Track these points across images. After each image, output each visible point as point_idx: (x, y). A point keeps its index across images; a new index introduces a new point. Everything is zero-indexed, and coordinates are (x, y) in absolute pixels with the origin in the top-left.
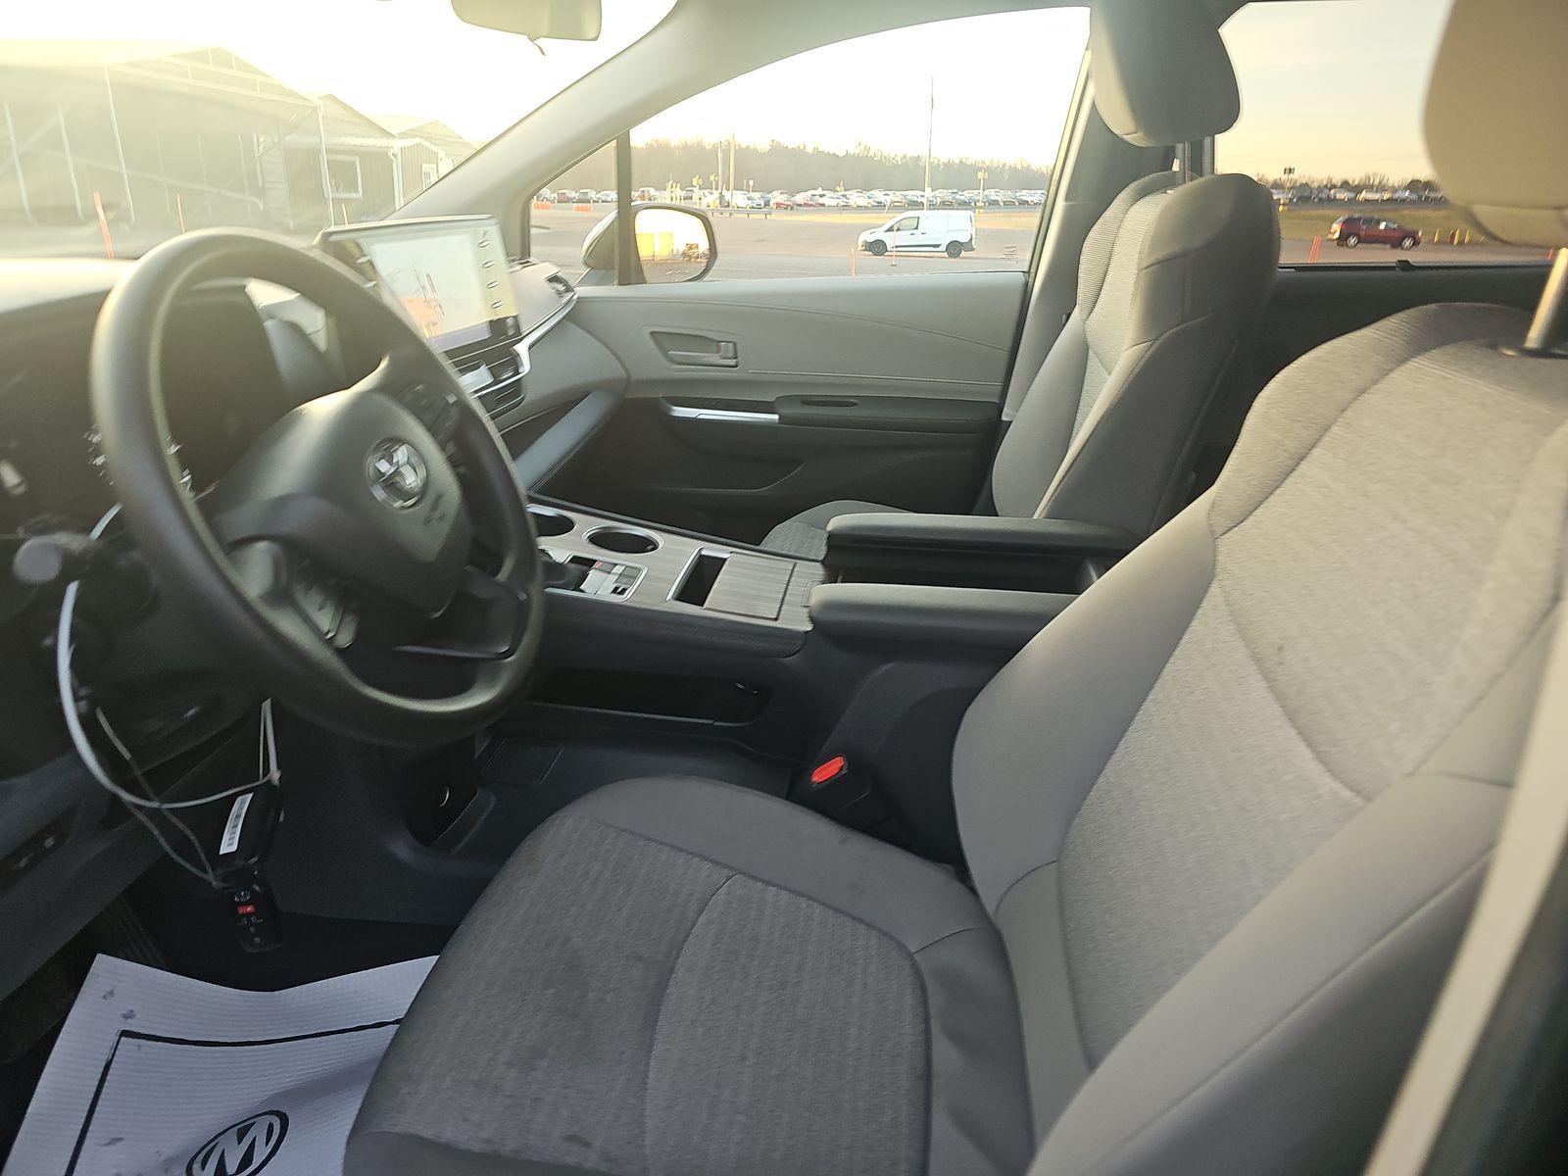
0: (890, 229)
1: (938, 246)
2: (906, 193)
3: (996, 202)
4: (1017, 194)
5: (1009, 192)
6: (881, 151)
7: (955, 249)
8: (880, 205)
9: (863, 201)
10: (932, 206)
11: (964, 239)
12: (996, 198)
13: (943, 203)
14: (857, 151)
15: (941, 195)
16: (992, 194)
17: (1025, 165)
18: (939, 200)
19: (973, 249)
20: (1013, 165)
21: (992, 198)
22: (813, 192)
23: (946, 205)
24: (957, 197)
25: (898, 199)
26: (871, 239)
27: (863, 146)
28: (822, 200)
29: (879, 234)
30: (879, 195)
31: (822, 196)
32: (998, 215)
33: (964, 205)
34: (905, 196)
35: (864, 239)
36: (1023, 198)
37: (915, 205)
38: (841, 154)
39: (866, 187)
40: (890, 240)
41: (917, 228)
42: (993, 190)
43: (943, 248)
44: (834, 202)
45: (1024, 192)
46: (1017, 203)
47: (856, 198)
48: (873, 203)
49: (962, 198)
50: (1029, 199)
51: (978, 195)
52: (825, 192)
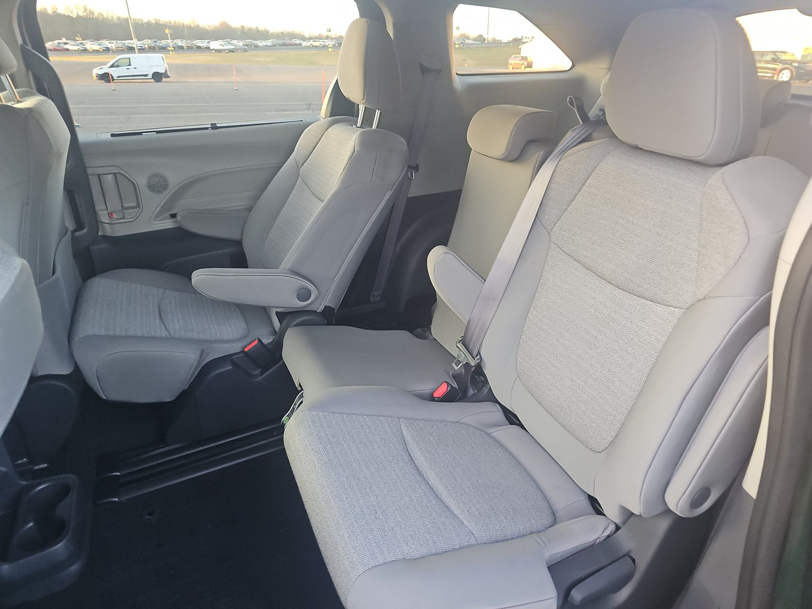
0: (112, 66)
1: (146, 75)
2: (124, 42)
3: (182, 48)
4: (193, 42)
5: (189, 41)
6: (102, 15)
7: (157, 77)
8: (107, 50)
9: (96, 47)
10: (142, 50)
11: (162, 71)
12: (181, 45)
13: (150, 48)
14: (85, 14)
15: (147, 43)
16: (180, 43)
17: (196, 24)
18: (146, 46)
19: (169, 77)
20: (188, 24)
21: (179, 45)
22: (60, 41)
23: (152, 49)
24: (158, 44)
25: (120, 45)
26: (101, 72)
27: (88, 11)
28: (66, 47)
29: (105, 69)
30: (107, 43)
31: (66, 44)
32: (183, 55)
33: (163, 49)
34: (124, 44)
35: (97, 72)
36: (197, 44)
37: (131, 49)
38: (74, 15)
39: (97, 38)
40: (114, 72)
41: (130, 65)
42: (179, 40)
43: (150, 76)
44: (76, 48)
45: (198, 41)
46: (195, 48)
47: (90, 45)
48: (103, 48)
49: (161, 44)
50: (201, 45)
51: (170, 42)
52: (68, 41)
